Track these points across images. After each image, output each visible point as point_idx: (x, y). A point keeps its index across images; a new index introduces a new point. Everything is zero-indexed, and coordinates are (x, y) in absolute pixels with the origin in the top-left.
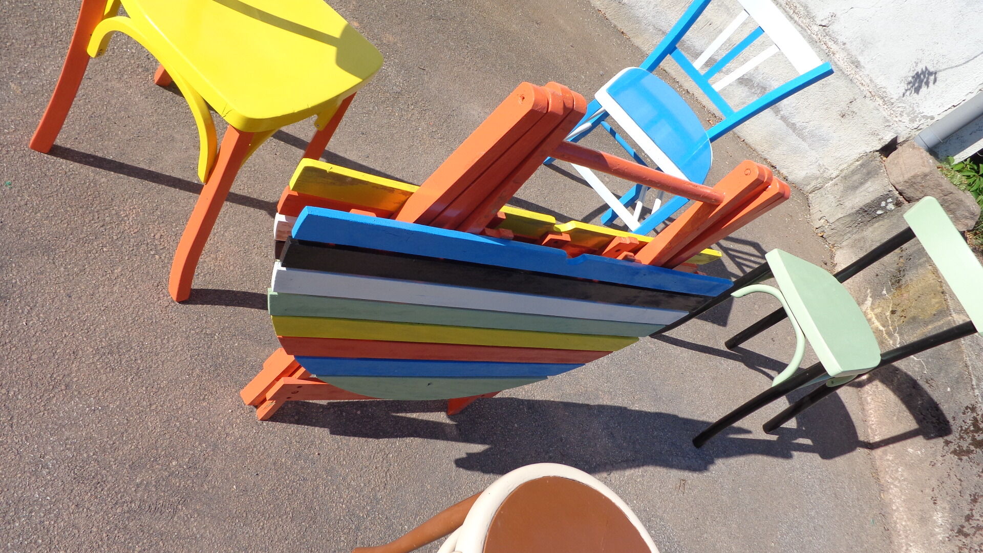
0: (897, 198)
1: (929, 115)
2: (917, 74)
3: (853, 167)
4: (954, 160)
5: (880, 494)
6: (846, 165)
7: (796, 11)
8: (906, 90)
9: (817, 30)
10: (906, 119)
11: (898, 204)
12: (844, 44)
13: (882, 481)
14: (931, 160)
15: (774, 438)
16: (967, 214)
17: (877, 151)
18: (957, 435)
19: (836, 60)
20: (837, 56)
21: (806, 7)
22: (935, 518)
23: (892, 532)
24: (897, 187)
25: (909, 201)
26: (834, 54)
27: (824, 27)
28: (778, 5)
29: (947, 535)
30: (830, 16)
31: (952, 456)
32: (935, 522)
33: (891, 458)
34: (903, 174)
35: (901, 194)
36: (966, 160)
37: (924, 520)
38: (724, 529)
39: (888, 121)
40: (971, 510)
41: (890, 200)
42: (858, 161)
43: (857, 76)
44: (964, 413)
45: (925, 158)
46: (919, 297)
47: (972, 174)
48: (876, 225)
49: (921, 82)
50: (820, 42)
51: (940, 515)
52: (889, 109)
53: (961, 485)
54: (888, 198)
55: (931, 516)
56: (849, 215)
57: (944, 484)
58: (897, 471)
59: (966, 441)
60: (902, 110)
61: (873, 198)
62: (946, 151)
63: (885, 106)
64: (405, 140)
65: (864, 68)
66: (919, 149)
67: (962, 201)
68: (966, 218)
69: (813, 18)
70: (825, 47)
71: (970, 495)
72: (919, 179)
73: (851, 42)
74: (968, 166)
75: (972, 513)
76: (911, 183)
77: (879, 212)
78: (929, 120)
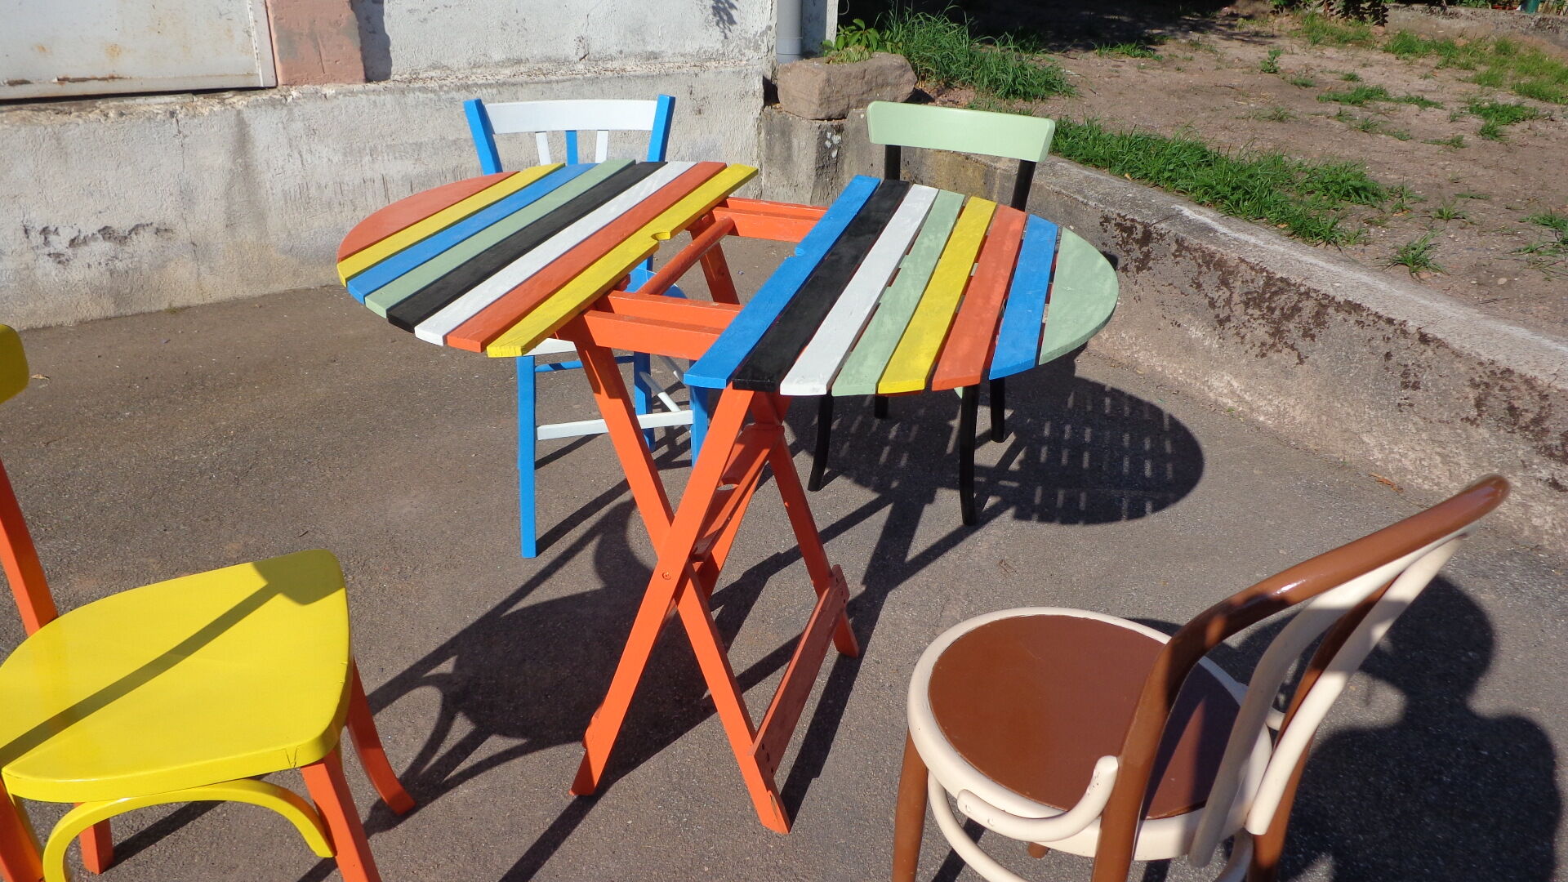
0: (832, 126)
1: (764, 29)
2: (713, 7)
3: (763, 144)
4: (830, 41)
5: (1137, 373)
6: (755, 149)
7: (545, 72)
8: (723, 32)
9: (583, 67)
10: (750, 53)
11: (839, 130)
12: (621, 52)
13: (1125, 361)
14: (813, 64)
15: (1012, 438)
16: (898, 73)
17: (764, 107)
18: (1123, 254)
19: (632, 73)
20: (628, 68)
21: (549, 59)
22: (1193, 337)
23: (1183, 389)
24: (820, 118)
25: (844, 117)
26: (624, 70)
27: (586, 58)
28: (524, 85)
29: (1217, 337)
30: (578, 43)
31: (1141, 274)
32: (1197, 339)
33: (1107, 336)
34: (810, 102)
35: (829, 119)
36: (838, 30)
37: (1189, 348)
38: (1079, 555)
39: (740, 72)
40: (1206, 295)
41: (829, 135)
42: (760, 134)
43: (667, 65)
44: (1106, 231)
45: (810, 68)
46: (955, 184)
47: (858, 36)
48: (846, 167)
49: (725, 10)
50: (600, 74)
51: (1193, 329)
52: (727, 62)
53: (1175, 288)
54: (826, 135)
55: (1190, 339)
56: (814, 186)
57: (1165, 303)
58: (1123, 339)
59: (1134, 250)
60: (738, 49)
61: (814, 150)
62: (814, 41)
63: (721, 63)
64: (389, 613)
65: (663, 52)
66: (794, 65)
67: (880, 67)
68: (901, 76)
69: (566, 61)
70: (609, 74)
71: (1191, 286)
72: (828, 90)
73: (625, 44)
74: (847, 33)
75: (1210, 298)
76: (826, 100)
77: (834, 154)
78: (769, 32)
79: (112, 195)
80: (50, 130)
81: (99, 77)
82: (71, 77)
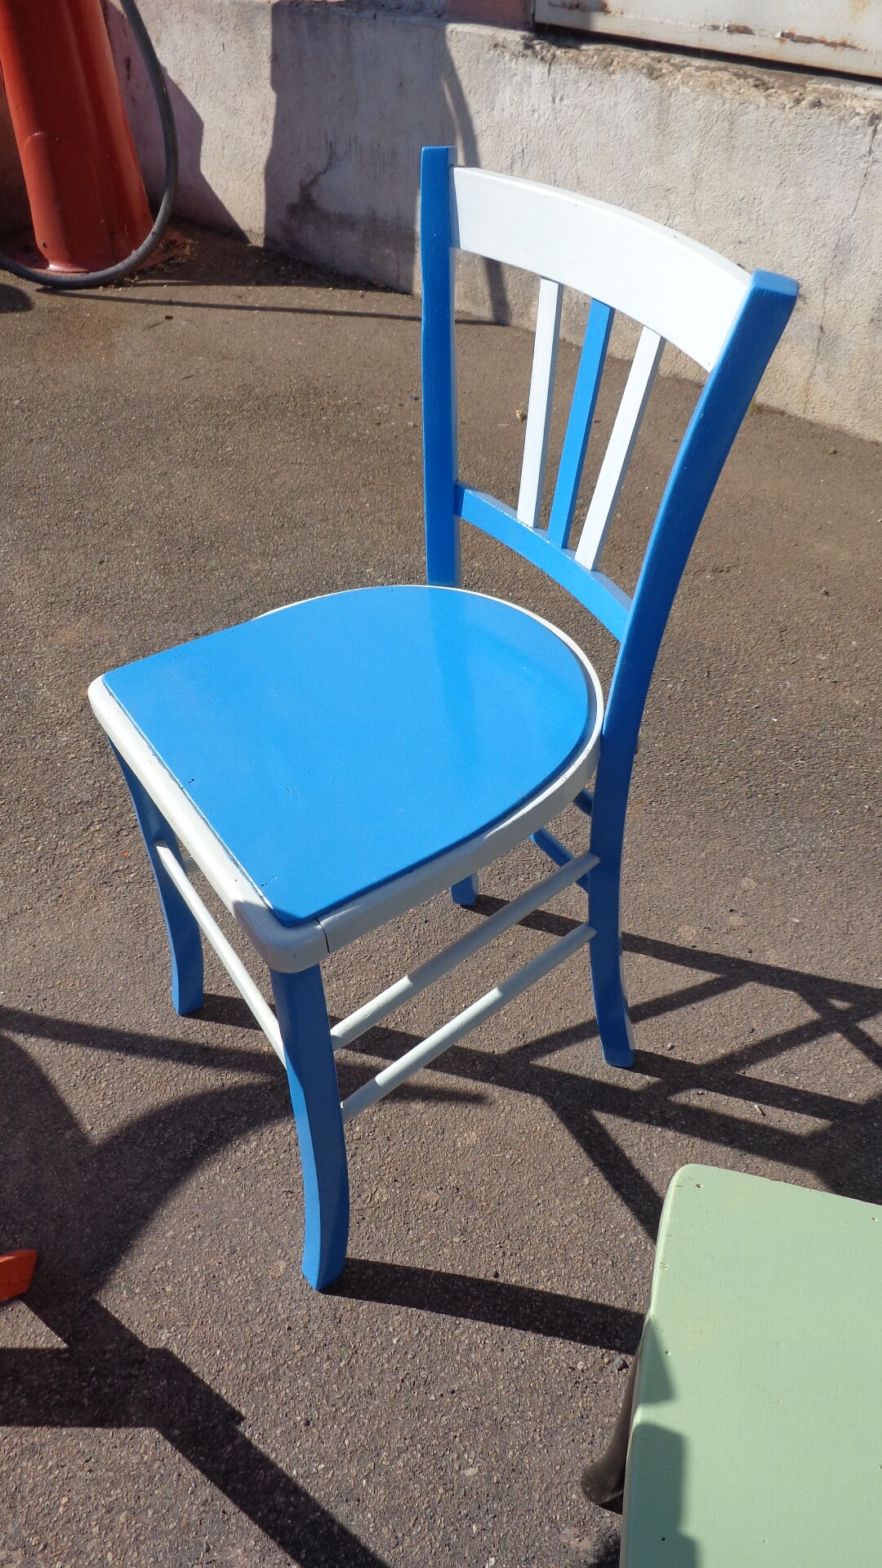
79: (761, 223)
80: (727, 106)
81: (829, 39)
82: (798, 33)
